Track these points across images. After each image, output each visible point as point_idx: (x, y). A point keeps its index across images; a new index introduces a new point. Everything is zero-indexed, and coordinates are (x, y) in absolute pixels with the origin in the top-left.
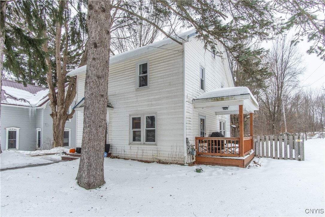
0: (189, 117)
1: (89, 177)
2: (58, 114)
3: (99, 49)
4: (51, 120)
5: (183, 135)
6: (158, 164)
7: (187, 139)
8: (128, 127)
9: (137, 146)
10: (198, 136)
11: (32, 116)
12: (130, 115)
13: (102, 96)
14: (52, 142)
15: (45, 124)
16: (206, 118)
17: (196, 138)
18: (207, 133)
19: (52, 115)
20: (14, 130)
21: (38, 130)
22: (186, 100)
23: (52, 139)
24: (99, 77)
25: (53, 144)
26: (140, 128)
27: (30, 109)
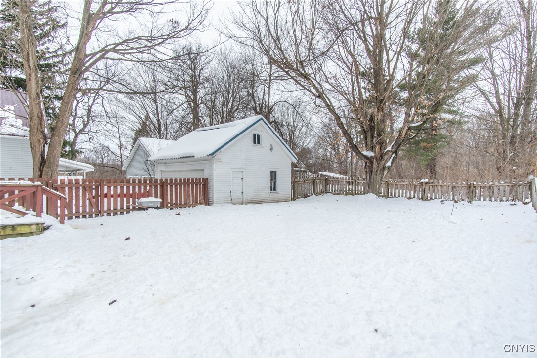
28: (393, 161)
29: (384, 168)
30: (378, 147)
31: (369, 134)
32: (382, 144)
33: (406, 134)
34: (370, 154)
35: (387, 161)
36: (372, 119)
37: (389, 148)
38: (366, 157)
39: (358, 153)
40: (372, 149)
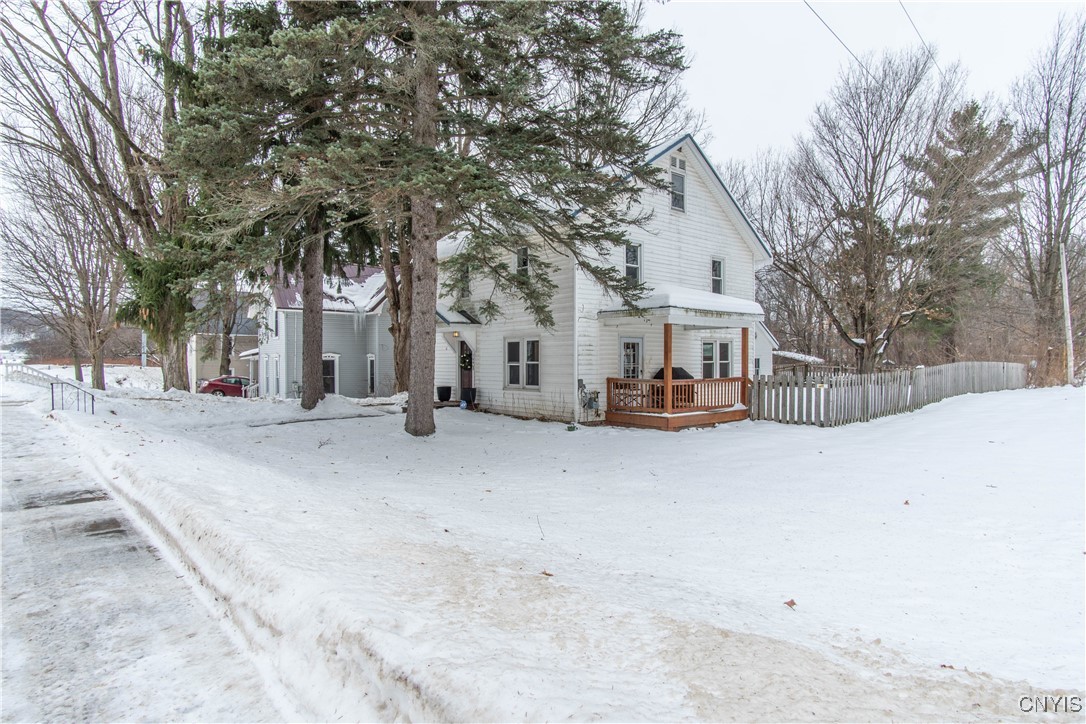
0: (588, 343)
1: (416, 423)
2: (402, 329)
3: (423, 282)
4: (390, 340)
5: (573, 374)
6: (541, 423)
7: (580, 381)
8: (502, 359)
9: (511, 392)
10: (616, 376)
11: (358, 329)
12: (505, 339)
13: (428, 333)
14: (393, 382)
15: (382, 346)
16: (645, 339)
17: (609, 380)
18: (646, 370)
19: (392, 330)
20: (331, 359)
21: (370, 357)
22: (577, 314)
23: (394, 376)
24: (423, 313)
25: (395, 386)
26: (518, 361)
27: (356, 315)
28: (885, 347)
29: (876, 355)
30: (869, 335)
31: (860, 322)
32: (874, 333)
33: (898, 322)
34: (861, 341)
35: (878, 349)
36: (862, 308)
37: (881, 336)
38: (857, 344)
39: (848, 340)
40: (863, 337)
